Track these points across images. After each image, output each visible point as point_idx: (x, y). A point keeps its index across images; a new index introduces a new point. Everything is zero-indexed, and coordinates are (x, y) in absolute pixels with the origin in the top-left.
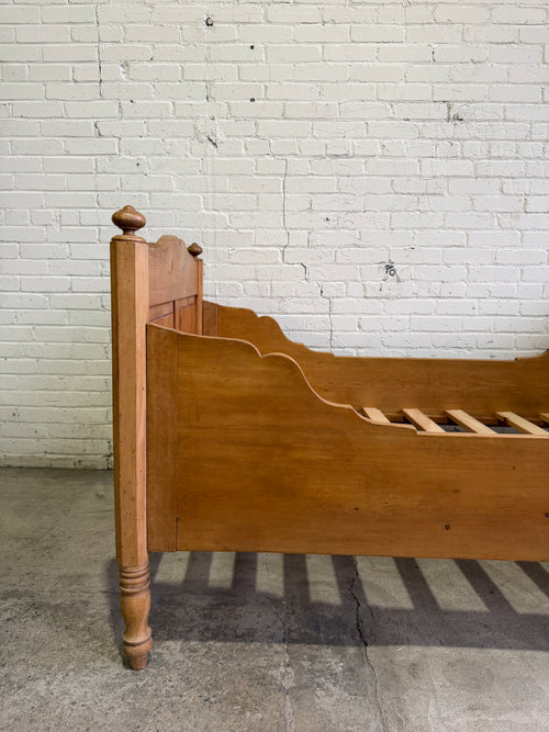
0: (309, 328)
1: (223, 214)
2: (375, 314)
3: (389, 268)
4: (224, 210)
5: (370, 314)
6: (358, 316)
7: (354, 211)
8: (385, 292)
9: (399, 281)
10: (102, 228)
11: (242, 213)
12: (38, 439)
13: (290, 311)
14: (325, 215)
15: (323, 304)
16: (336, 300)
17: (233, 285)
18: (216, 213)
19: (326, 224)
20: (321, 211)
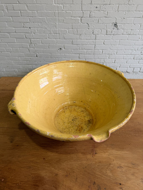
0: (89, 44)
1: (61, 5)
2: (109, 40)
3: (116, 25)
4: (61, 4)
5: (107, 40)
6: (103, 40)
7: (106, 4)
8: (113, 33)
9: (118, 29)
10: (22, 11)
11: (67, 5)
12: (15, 72)
13: (83, 38)
14: (96, 6)
15: (93, 36)
16: (97, 35)
17: (65, 30)
18: (59, 5)
19: (96, 9)
20: (95, 4)
